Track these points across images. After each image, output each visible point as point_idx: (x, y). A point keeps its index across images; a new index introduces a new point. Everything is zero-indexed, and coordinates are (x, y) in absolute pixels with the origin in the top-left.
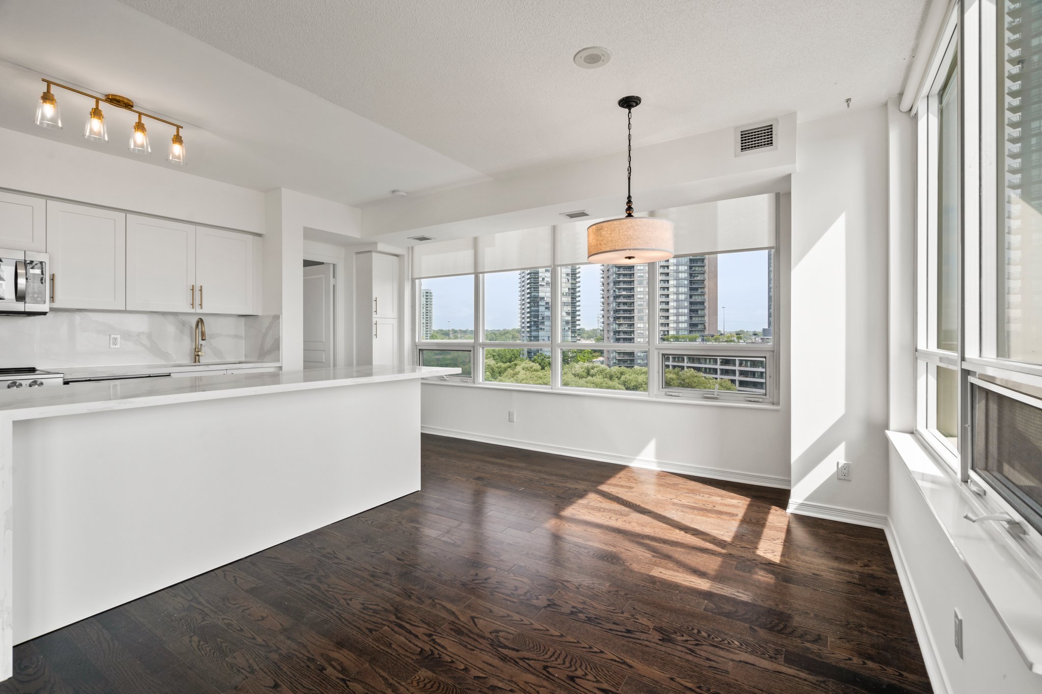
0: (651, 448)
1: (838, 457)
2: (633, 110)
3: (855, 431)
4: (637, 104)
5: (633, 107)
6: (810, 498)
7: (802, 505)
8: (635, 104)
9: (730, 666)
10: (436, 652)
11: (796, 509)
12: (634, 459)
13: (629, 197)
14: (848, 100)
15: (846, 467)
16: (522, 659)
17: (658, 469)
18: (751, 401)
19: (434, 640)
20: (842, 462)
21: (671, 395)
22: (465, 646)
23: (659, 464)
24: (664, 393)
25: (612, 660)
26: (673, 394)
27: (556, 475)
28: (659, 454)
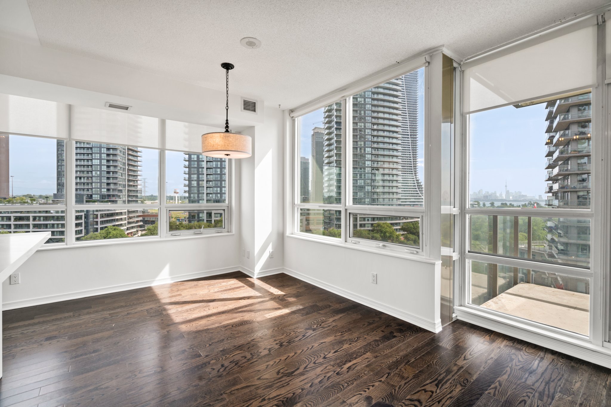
0: (166, 270)
1: (270, 249)
2: (230, 71)
3: (274, 237)
4: (232, 68)
5: (230, 69)
6: (261, 269)
7: (259, 273)
8: (230, 68)
9: (334, 324)
10: (281, 399)
11: (257, 276)
12: (154, 281)
13: (227, 120)
14: (280, 105)
15: (272, 252)
16: (305, 368)
17: (172, 282)
18: (218, 232)
19: (269, 399)
20: (271, 251)
21: (176, 235)
22: (283, 386)
23: (172, 279)
24: (170, 235)
25: (319, 345)
26: (177, 234)
27: (118, 308)
28: (172, 273)
